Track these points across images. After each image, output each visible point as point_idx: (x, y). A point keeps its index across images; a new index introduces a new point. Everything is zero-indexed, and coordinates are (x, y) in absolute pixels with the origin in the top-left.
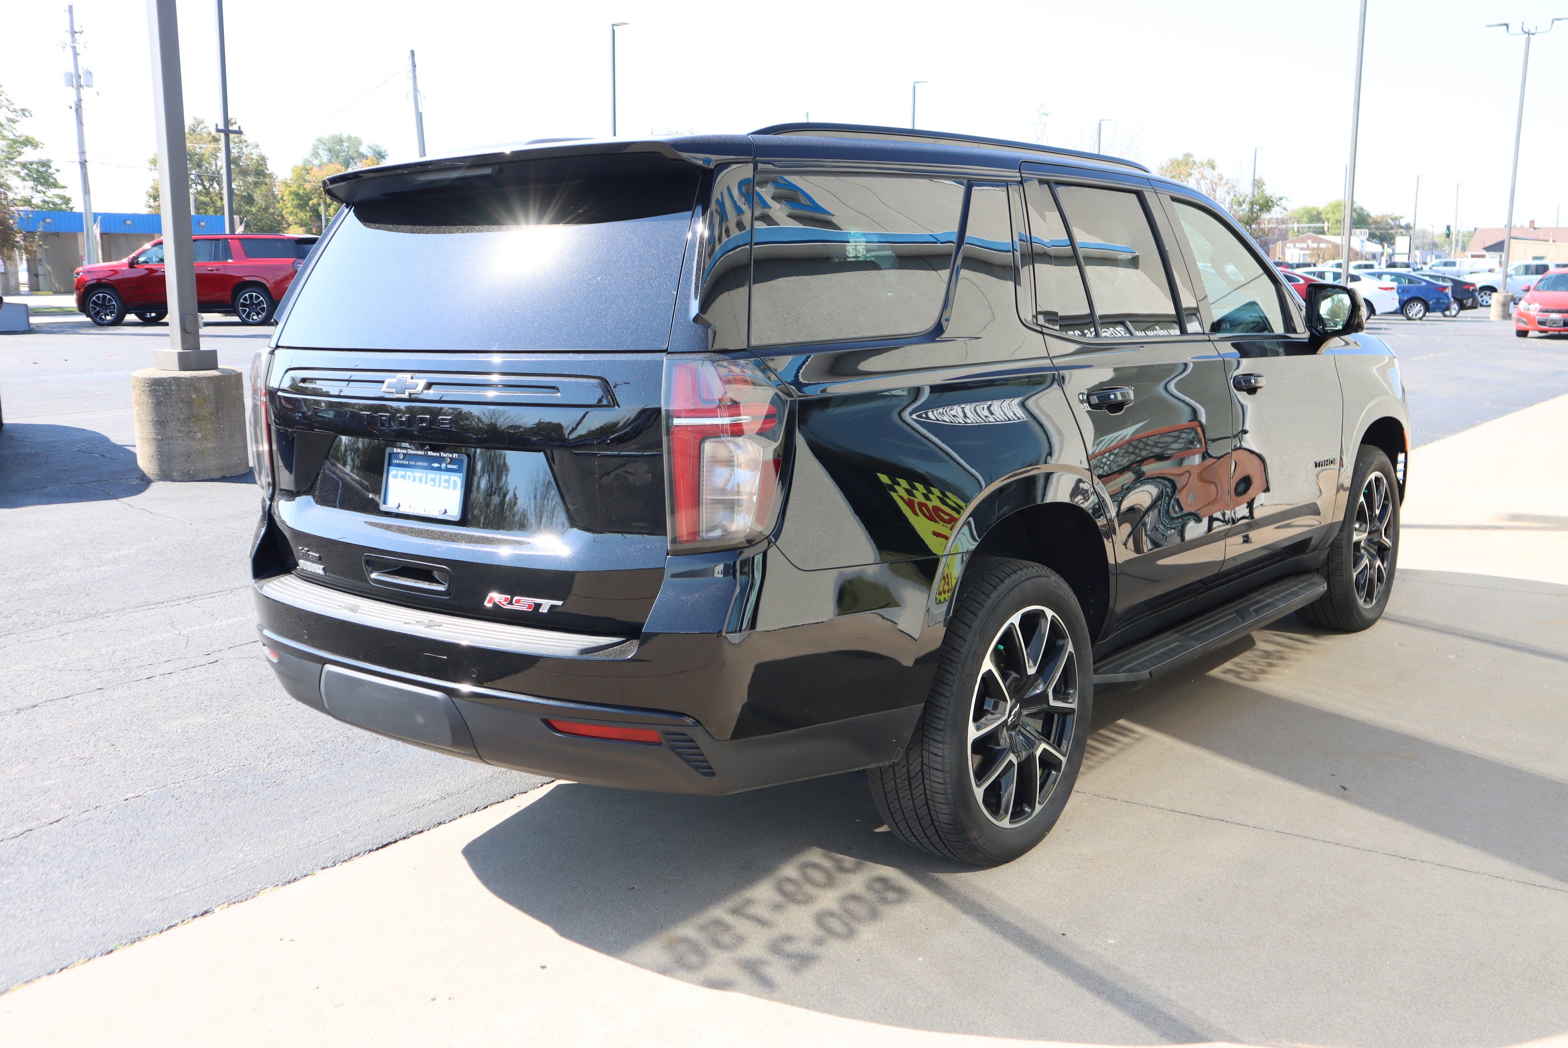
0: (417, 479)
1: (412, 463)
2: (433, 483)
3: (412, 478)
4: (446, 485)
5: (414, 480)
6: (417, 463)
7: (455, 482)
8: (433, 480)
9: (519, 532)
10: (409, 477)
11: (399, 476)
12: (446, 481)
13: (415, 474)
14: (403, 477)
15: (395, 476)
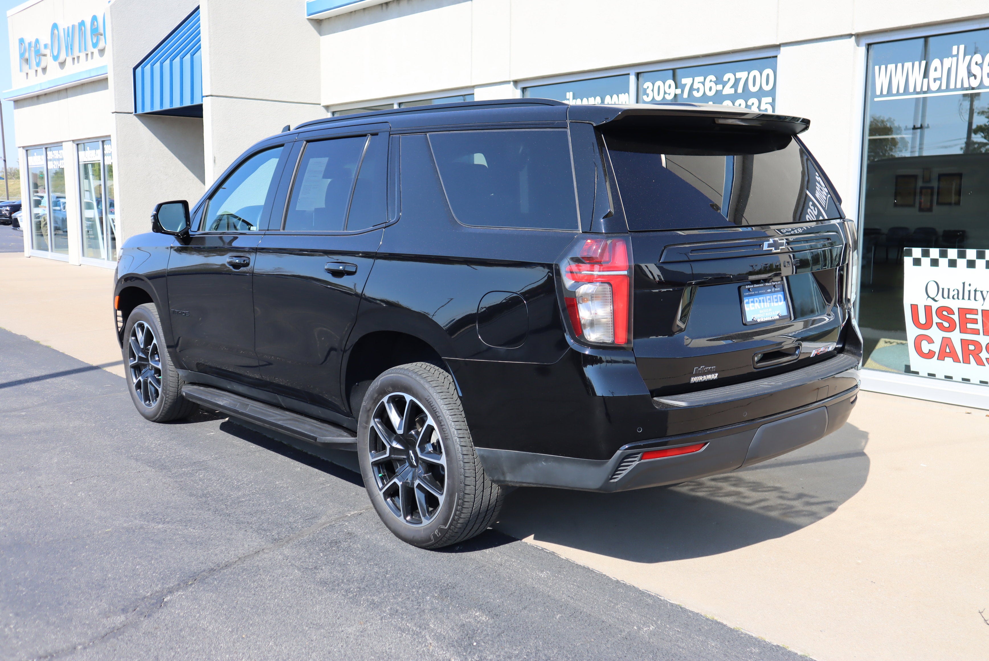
0: (762, 301)
1: (757, 292)
2: (770, 301)
3: (758, 301)
4: (776, 300)
5: (760, 302)
6: (759, 292)
7: (780, 297)
8: (769, 299)
9: (801, 318)
10: (757, 301)
11: (750, 302)
12: (776, 298)
13: (760, 298)
14: (753, 302)
15: (748, 303)
